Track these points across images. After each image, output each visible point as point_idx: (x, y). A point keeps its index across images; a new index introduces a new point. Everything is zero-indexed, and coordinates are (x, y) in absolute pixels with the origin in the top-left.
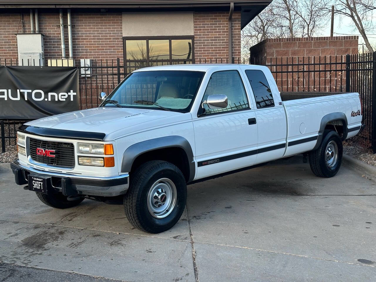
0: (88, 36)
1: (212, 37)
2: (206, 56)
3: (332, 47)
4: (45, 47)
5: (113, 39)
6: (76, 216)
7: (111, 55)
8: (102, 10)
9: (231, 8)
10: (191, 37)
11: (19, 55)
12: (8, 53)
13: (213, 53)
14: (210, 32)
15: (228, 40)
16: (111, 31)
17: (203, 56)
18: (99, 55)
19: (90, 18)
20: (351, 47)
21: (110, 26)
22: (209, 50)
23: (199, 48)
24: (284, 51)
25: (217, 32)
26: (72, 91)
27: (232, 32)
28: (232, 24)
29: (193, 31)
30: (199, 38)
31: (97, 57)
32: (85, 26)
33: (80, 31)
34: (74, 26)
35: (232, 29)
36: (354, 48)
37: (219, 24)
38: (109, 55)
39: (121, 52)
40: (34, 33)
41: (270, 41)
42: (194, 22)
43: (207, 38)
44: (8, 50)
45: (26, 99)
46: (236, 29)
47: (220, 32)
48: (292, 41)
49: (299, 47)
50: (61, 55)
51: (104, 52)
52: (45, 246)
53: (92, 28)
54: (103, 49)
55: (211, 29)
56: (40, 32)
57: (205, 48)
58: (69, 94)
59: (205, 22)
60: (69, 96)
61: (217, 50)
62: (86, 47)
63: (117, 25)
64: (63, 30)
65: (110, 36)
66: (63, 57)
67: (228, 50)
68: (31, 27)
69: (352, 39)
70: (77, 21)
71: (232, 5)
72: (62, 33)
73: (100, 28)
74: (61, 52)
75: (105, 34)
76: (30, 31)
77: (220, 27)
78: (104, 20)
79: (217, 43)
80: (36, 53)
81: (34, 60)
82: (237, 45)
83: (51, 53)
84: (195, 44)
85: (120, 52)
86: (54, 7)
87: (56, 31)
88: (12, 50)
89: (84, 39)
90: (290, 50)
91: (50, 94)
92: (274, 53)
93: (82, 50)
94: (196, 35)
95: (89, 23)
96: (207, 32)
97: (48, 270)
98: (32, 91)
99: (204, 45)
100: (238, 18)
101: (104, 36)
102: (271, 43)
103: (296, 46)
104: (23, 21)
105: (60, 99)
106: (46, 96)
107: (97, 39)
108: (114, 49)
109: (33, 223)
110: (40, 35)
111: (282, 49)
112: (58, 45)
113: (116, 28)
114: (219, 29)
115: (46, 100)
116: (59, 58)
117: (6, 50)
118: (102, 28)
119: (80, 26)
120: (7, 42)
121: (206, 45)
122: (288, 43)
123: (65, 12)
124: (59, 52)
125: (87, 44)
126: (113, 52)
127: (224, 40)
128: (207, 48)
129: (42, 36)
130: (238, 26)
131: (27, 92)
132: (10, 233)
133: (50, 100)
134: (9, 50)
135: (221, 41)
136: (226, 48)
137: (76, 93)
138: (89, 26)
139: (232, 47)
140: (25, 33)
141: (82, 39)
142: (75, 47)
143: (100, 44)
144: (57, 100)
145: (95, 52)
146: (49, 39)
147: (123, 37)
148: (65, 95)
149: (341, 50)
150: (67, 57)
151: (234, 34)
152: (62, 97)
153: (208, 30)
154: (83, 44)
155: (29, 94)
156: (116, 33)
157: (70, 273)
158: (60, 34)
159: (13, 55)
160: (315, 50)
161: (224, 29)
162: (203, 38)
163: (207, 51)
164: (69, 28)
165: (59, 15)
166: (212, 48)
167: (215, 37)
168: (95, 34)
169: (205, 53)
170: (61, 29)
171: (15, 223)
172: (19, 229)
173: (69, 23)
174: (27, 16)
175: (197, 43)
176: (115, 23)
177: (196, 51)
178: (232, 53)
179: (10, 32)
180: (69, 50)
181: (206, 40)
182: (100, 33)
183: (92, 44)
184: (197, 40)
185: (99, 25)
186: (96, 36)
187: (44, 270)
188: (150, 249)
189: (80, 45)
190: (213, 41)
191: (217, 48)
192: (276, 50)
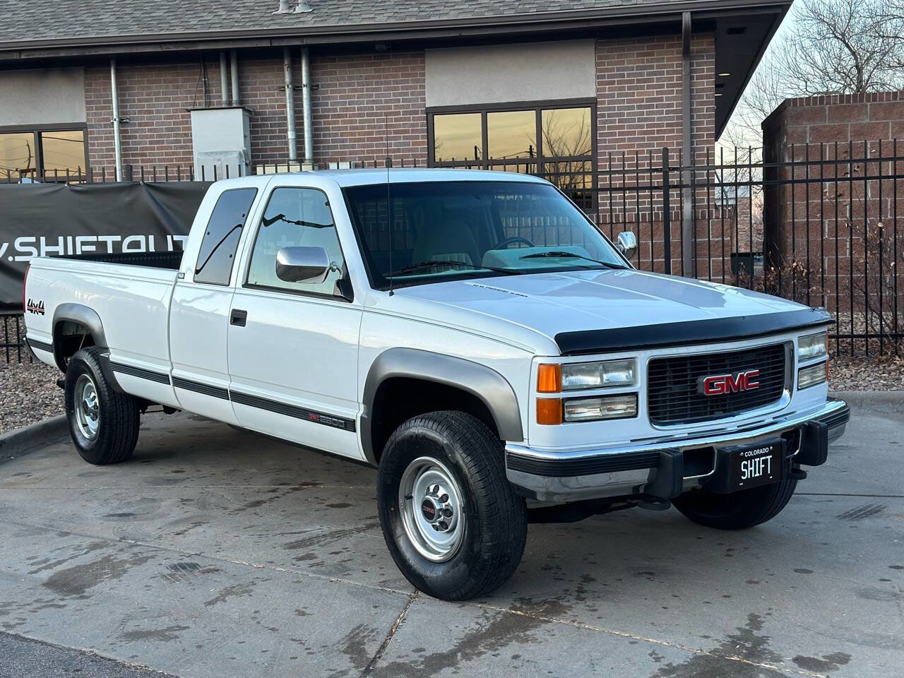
0: (347, 109)
1: (642, 100)
2: (625, 146)
4: (254, 138)
5: (405, 113)
6: (198, 524)
8: (377, 47)
9: (683, 26)
10: (590, 103)
11: (196, 156)
12: (174, 154)
13: (643, 139)
14: (637, 88)
15: (681, 105)
16: (400, 95)
17: (620, 147)
18: (373, 152)
19: (351, 66)
21: (397, 82)
22: (634, 133)
23: (609, 128)
24: (832, 128)
25: (654, 87)
27: (691, 85)
28: (691, 65)
29: (594, 87)
30: (609, 102)
32: (341, 85)
33: (328, 98)
34: (316, 86)
35: (692, 78)
37: (658, 67)
39: (422, 143)
40: (230, 106)
41: (795, 104)
42: (597, 64)
43: (629, 101)
44: (175, 146)
46: (702, 77)
47: (662, 86)
48: (855, 101)
49: (874, 116)
50: (288, 155)
51: (384, 145)
52: (86, 590)
53: (356, 90)
54: (381, 139)
55: (638, 81)
56: (242, 104)
57: (622, 127)
59: (624, 64)
61: (653, 132)
62: (342, 135)
63: (413, 81)
64: (291, 97)
65: (396, 107)
66: (291, 159)
67: (681, 131)
68: (221, 92)
70: (323, 74)
71: (686, 18)
72: (288, 105)
73: (374, 90)
74: (288, 150)
75: (386, 102)
76: (220, 103)
77: (663, 73)
78: (383, 70)
79: (653, 113)
80: (232, 152)
81: (227, 166)
83: (266, 150)
84: (598, 119)
85: (419, 144)
86: (266, 44)
87: (276, 101)
88: (181, 147)
89: (339, 116)
90: (850, 124)
92: (805, 133)
93: (333, 141)
94: (601, 96)
95: (350, 78)
96: (629, 88)
97: (42, 643)
99: (620, 121)
100: (705, 51)
101: (384, 108)
102: (799, 109)
103: (866, 114)
104: (205, 81)
107: (368, 115)
108: (405, 138)
109: (98, 537)
110: (241, 110)
111: (827, 124)
112: (280, 131)
113: (411, 87)
114: (658, 80)
116: (283, 162)
117: (171, 147)
118: (380, 89)
119: (329, 86)
120: (173, 130)
121: (626, 121)
122: (843, 107)
123: (295, 55)
124: (283, 149)
125: (346, 128)
126: (404, 144)
127: (672, 105)
128: (629, 127)
129: (247, 114)
130: (708, 70)
132: (33, 558)
134: (176, 148)
135: (665, 109)
136: (677, 124)
138: (349, 85)
139: (692, 124)
140: (211, 107)
141: (334, 116)
142: (319, 136)
143: (374, 127)
145: (363, 146)
146: (263, 119)
147: (427, 108)
150: (300, 158)
151: (698, 90)
153: (632, 81)
154: (336, 128)
156: (409, 100)
157: (83, 653)
158: (285, 106)
159: (183, 158)
161: (672, 79)
162: (618, 102)
163: (628, 133)
164: (305, 90)
165: (283, 63)
166: (642, 127)
167: (648, 100)
168: (362, 103)
169: (624, 140)
170: (287, 95)
171: (60, 535)
172: (60, 549)
173: (305, 81)
174: (213, 69)
175: (603, 116)
176: (408, 75)
177: (602, 135)
178: (692, 137)
179: (177, 105)
180: (303, 143)
181: (625, 108)
182: (374, 102)
183: (357, 128)
184: (604, 109)
185: (372, 82)
186: (365, 109)
187: (36, 642)
188: (305, 608)
189: (329, 131)
190: (645, 110)
191: (654, 126)
192: (812, 125)
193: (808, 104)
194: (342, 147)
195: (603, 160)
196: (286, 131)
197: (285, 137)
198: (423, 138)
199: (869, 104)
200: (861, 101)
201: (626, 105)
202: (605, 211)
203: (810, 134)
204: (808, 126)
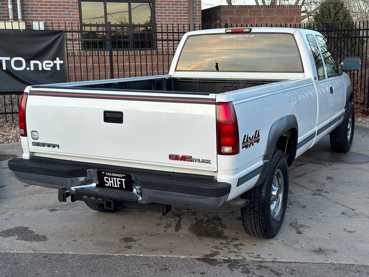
2: (167, 21)
3: (279, 16)
7: (65, 17)
13: (174, 19)
15: (189, 5)
17: (165, 21)
18: (52, 17)
20: (295, 15)
22: (170, 16)
23: (160, 13)
24: (237, 18)
26: (58, 59)
31: (49, 20)
36: (298, 17)
38: (63, 17)
39: (77, 14)
41: (224, 8)
45: (4, 68)
48: (244, 8)
49: (250, 14)
50: (8, 17)
51: (58, 14)
54: (56, 11)
57: (166, 13)
58: (55, 62)
60: (55, 65)
61: (178, 16)
66: (10, 19)
67: (189, 16)
69: (296, 8)
74: (8, 14)
79: (178, 7)
82: (198, 11)
84: (156, 9)
85: (75, 14)
90: (242, 17)
91: (32, 62)
92: (227, 19)
93: (31, 11)
98: (11, 59)
99: (165, 10)
102: (226, 10)
103: (248, 13)
105: (45, 69)
106: (28, 65)
108: (68, 11)
111: (235, 16)
115: (28, 69)
121: (167, 10)
122: (240, 10)
125: (38, 5)
126: (68, 14)
127: (185, 5)
128: (168, 13)
131: (6, 60)
133: (32, 69)
135: (182, 6)
136: (187, 13)
137: (62, 61)
139: (193, 13)
143: (53, 5)
144: (41, 70)
145: (47, 14)
148: (50, 64)
149: (286, 18)
150: (15, 18)
152: (47, 66)
155: (8, 63)
160: (264, 18)
163: (168, 16)
166: (174, 13)
169: (166, 18)
175: (158, 7)
177: (157, 16)
178: (194, 19)
180: (17, 11)
183: (44, 5)
189: (29, 5)
190: (175, 6)
191: (178, 13)
192: (230, 17)
193: (228, 8)
194: (36, 14)
195: (159, 27)
196: (7, 4)
197: (8, 7)
198: (77, 12)
199: (249, 9)
200: (247, 8)
201: (167, 3)
202: (160, 49)
203: (229, 20)
204: (228, 17)
